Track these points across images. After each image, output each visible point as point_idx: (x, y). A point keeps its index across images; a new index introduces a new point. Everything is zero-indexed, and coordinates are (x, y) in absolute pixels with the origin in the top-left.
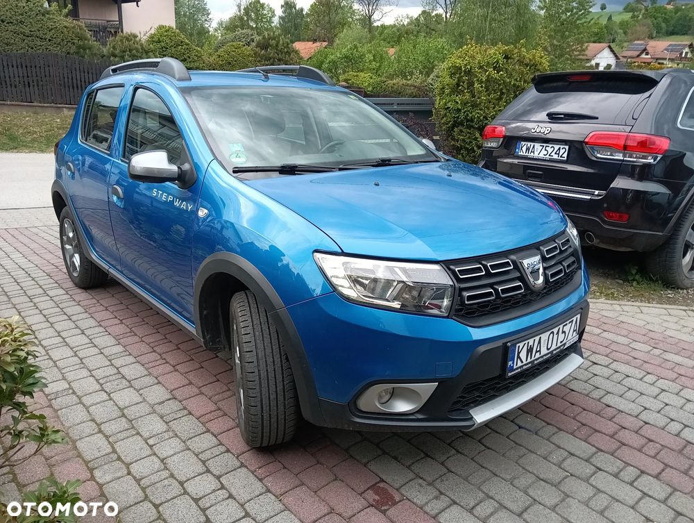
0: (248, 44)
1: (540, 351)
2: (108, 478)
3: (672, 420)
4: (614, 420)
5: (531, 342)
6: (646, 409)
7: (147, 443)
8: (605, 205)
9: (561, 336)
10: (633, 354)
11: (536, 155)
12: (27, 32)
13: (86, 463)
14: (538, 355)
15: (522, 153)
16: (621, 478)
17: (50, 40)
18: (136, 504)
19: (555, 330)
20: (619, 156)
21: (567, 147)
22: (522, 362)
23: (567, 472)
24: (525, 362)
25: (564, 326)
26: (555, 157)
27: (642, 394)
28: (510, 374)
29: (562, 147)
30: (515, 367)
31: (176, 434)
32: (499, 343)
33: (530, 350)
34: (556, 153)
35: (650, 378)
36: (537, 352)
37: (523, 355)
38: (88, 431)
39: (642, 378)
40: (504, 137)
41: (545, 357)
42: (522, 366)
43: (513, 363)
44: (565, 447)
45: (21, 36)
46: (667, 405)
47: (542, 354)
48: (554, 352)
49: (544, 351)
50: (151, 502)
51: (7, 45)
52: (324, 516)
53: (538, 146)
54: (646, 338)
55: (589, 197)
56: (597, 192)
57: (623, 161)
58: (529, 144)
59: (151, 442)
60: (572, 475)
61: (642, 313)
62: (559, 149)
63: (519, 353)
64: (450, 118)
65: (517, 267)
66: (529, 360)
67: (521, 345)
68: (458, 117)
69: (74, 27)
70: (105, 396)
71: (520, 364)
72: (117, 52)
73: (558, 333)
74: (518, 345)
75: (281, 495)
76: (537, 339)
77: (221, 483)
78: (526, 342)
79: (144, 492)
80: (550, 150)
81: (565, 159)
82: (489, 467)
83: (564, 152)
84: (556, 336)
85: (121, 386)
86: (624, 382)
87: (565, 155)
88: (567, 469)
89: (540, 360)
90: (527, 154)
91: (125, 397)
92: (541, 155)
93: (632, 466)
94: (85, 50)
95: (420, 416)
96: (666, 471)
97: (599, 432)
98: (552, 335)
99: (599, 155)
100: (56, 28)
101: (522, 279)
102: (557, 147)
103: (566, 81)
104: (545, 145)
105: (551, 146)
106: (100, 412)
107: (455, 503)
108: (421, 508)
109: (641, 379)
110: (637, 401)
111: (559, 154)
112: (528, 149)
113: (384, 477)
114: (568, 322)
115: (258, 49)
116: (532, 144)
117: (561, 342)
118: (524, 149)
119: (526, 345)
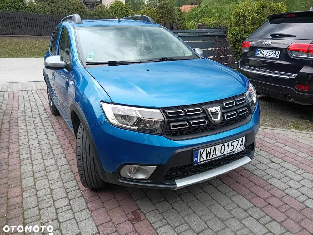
0: (155, 7)
1: (216, 154)
2: (27, 196)
3: (303, 194)
4: (270, 191)
5: (209, 149)
6: (290, 187)
7: (49, 183)
8: (297, 81)
9: (231, 148)
10: (296, 159)
11: (264, 56)
12: (59, 6)
13: (22, 188)
14: (214, 156)
15: (258, 55)
16: (260, 221)
17: (68, 9)
18: (33, 208)
19: (226, 144)
20: (305, 56)
21: (279, 52)
22: (204, 159)
23: (232, 215)
24: (205, 159)
25: (232, 142)
26: (274, 56)
27: (292, 179)
28: (195, 164)
29: (277, 51)
30: (199, 161)
31: (62, 180)
32: (188, 149)
33: (208, 153)
34: (274, 55)
35: (300, 172)
36: (213, 154)
37: (204, 155)
38: (29, 175)
39: (296, 171)
40: (250, 47)
41: (219, 157)
42: (204, 161)
43: (198, 159)
44: (237, 203)
45: (57, 8)
46: (303, 186)
47: (217, 156)
48: (226, 155)
49: (219, 154)
50: (39, 208)
51: (52, 12)
52: (106, 222)
53: (265, 51)
54: (307, 151)
55: (289, 77)
56: (294, 75)
57: (307, 58)
58: (261, 50)
59: (50, 182)
60: (234, 217)
61: (311, 137)
62: (276, 53)
63: (201, 155)
64: (234, 38)
65: (204, 112)
66: (208, 158)
67: (202, 150)
68: (238, 38)
69: (78, 3)
70: (42, 161)
71: (202, 160)
72: (96, 13)
73: (228, 145)
74: (199, 151)
75: (92, 211)
76: (213, 148)
77: (70, 203)
78: (206, 149)
79: (38, 203)
80: (271, 53)
81: (278, 57)
82: (193, 208)
83: (277, 54)
84: (226, 148)
85: (50, 157)
86: (284, 173)
87: (278, 56)
88: (232, 214)
89: (216, 158)
90: (260, 55)
91: (50, 162)
92: (267, 56)
93: (269, 216)
94: (83, 13)
95: (149, 181)
96: (287, 221)
97: (259, 197)
98: (223, 147)
99: (295, 56)
100: (71, 4)
101: (207, 118)
102: (274, 51)
103: (284, 18)
104: (269, 51)
105: (272, 51)
106: (36, 168)
107: (168, 224)
108: (151, 224)
109: (294, 172)
110: (287, 183)
111: (275, 55)
112: (261, 53)
113: (141, 208)
114: (235, 140)
115: (158, 10)
116: (263, 50)
117: (231, 150)
118: (259, 53)
119: (205, 151)
